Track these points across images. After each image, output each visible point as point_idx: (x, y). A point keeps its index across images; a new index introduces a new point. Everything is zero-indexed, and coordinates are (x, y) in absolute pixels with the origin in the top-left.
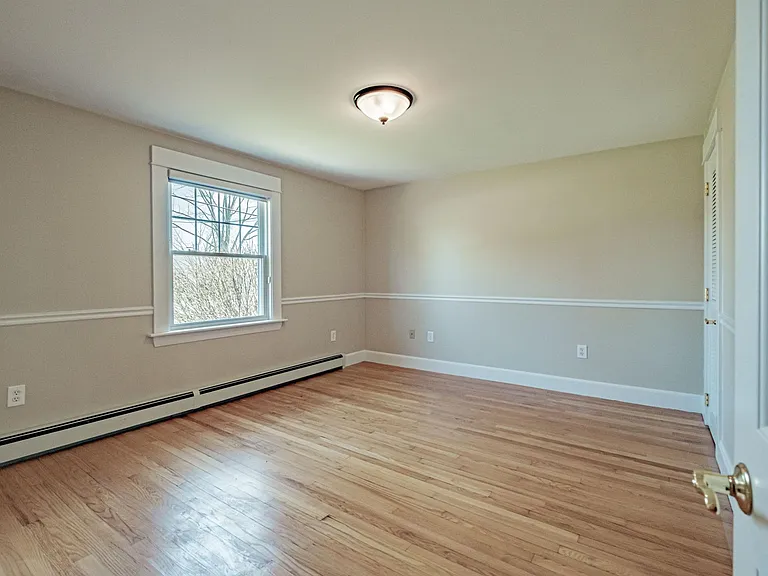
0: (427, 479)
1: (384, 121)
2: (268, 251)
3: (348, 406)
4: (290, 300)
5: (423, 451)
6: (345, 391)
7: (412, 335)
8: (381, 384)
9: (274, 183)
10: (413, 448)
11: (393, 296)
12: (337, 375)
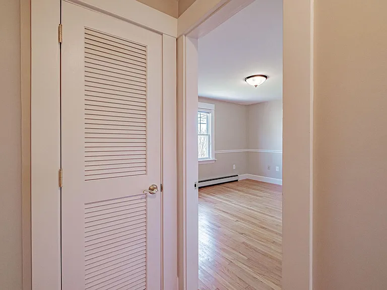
0: (272, 217)
1: (256, 86)
2: (210, 133)
3: (241, 193)
4: (219, 152)
5: (271, 209)
6: (239, 188)
7: (269, 168)
8: (254, 187)
9: (212, 106)
10: (267, 208)
11: (260, 150)
12: (236, 182)
